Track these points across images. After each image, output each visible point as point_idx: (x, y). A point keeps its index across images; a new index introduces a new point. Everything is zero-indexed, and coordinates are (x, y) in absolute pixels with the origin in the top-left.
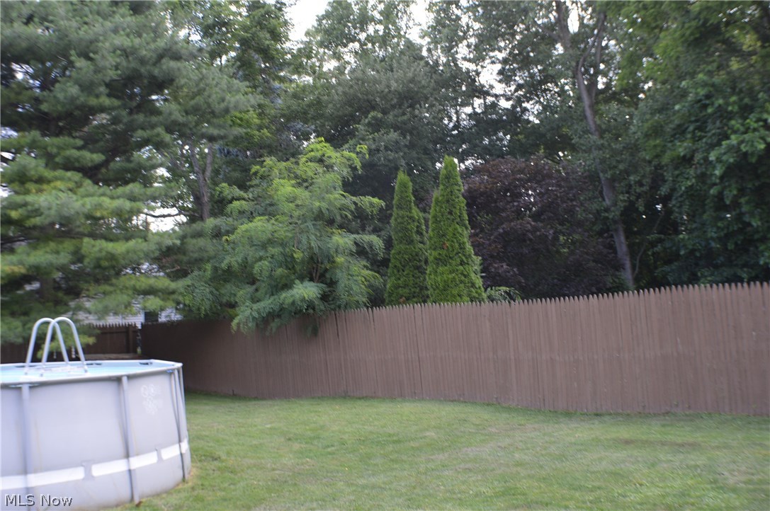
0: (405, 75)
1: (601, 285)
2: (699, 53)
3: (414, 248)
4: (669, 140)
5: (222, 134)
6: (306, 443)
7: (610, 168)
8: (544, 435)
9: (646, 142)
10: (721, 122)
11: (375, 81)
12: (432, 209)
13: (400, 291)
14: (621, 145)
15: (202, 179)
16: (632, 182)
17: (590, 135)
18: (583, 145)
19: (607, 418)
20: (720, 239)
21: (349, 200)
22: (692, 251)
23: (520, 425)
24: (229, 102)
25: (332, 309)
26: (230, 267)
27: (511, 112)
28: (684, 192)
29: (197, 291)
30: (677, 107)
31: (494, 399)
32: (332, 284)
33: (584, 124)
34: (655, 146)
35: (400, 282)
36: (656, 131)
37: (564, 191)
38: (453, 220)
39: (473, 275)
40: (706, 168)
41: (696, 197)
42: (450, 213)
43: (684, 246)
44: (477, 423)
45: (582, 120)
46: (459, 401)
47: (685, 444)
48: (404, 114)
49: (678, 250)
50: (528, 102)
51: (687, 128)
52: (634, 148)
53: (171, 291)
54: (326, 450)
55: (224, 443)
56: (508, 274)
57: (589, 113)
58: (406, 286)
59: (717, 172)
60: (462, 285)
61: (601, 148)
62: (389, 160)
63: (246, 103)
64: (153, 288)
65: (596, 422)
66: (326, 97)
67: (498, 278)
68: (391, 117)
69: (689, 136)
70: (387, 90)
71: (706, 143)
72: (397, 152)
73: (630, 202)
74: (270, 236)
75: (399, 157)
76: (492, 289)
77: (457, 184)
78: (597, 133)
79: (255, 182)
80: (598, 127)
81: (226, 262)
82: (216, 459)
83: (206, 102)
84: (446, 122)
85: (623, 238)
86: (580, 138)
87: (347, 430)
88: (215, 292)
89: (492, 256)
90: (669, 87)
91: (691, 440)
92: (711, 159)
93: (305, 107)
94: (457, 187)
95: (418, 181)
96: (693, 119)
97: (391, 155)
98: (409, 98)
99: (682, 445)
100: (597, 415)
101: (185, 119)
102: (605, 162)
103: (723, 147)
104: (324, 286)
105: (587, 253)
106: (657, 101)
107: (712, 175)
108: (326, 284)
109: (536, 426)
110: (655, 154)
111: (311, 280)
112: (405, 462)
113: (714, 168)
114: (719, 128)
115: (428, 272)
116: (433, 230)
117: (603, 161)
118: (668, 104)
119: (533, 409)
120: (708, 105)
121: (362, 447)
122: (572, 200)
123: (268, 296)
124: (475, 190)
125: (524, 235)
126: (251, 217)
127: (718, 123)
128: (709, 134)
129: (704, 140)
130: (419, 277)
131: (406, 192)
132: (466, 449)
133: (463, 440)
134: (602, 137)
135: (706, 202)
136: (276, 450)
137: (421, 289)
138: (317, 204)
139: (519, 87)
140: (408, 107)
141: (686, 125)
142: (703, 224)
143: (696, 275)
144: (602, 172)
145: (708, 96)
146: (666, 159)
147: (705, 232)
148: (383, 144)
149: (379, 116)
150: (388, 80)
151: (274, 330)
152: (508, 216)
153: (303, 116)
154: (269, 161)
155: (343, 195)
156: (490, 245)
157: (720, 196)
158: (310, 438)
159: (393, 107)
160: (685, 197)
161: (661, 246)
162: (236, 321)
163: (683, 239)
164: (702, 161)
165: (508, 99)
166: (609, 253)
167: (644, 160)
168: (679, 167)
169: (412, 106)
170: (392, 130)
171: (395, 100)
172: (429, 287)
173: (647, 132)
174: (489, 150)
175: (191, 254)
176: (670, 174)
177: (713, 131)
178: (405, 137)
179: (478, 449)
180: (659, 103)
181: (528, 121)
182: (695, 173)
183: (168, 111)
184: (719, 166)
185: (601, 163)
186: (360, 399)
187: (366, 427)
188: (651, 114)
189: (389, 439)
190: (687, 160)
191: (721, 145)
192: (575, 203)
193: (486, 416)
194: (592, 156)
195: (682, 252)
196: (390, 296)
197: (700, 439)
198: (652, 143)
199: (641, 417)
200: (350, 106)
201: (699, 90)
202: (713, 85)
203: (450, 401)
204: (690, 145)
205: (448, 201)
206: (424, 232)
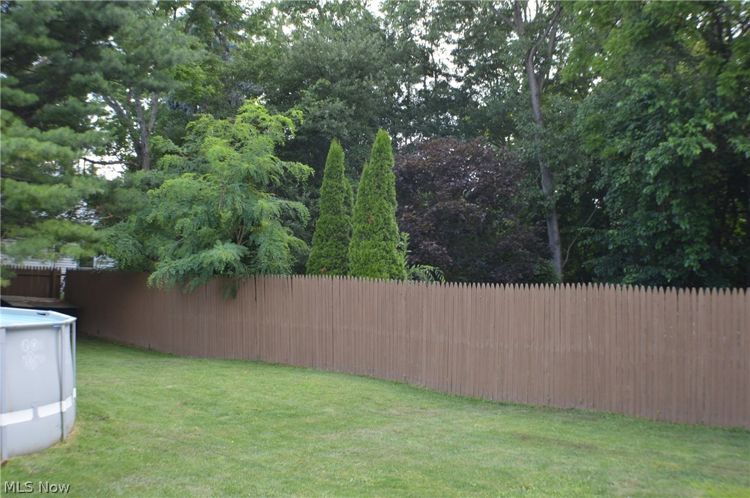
0: (357, 46)
1: (528, 272)
2: (646, 53)
3: (341, 219)
4: (609, 136)
5: (162, 86)
6: (201, 409)
7: (550, 158)
8: (443, 422)
9: (587, 135)
10: (661, 123)
11: (327, 48)
12: (361, 181)
13: (322, 261)
14: (563, 137)
15: (144, 129)
16: (570, 174)
17: (534, 124)
18: (526, 132)
19: (510, 409)
20: (648, 238)
21: (280, 164)
22: (620, 248)
23: (422, 409)
24: (173, 54)
25: (253, 273)
26: (155, 220)
27: (460, 93)
28: (618, 189)
29: (120, 241)
30: (619, 104)
31: (403, 379)
32: (254, 247)
33: (529, 112)
34: (595, 141)
35: (323, 252)
36: (598, 126)
37: (501, 176)
38: (380, 195)
39: (395, 252)
40: (642, 167)
41: (629, 195)
42: (379, 187)
43: (613, 241)
44: (380, 402)
45: (527, 108)
46: (367, 377)
47: (582, 445)
48: (352, 84)
49: (608, 244)
50: (478, 85)
51: (627, 126)
52: (574, 141)
53: (93, 239)
54: (219, 419)
55: (118, 401)
56: (436, 252)
57: (535, 101)
58: (328, 256)
59: (652, 172)
60: (382, 261)
61: (542, 137)
62: (332, 129)
63: (190, 57)
64: (75, 235)
65: (500, 412)
66: (276, 60)
67: (426, 256)
68: (338, 86)
69: (629, 134)
70: (337, 59)
71: (644, 142)
72: (341, 122)
73: (567, 192)
74: (196, 194)
75: (342, 127)
76: (416, 267)
77: (388, 159)
78: (541, 122)
79: (190, 137)
80: (543, 116)
81: (152, 215)
82: (104, 419)
83: (149, 52)
84: (396, 96)
85: (555, 228)
86: (524, 125)
87: (247, 399)
88: (139, 245)
89: (423, 233)
90: (615, 84)
91: (589, 442)
92: (646, 159)
93: (255, 68)
94: (388, 162)
95: (360, 152)
96: (635, 117)
97: (335, 124)
98: (359, 69)
99: (578, 447)
100: (502, 404)
101: (125, 67)
102: (545, 151)
103: (660, 148)
104: (246, 248)
105: (516, 239)
106: (602, 97)
107: (647, 175)
108: (248, 247)
109: (438, 411)
110: (593, 148)
111: (235, 241)
112: (295, 439)
113: (649, 167)
114: (658, 130)
115: (350, 244)
116: (360, 203)
117: (544, 150)
118: (612, 101)
119: (440, 392)
120: (650, 105)
121: (256, 419)
122: (508, 186)
123: (188, 254)
124: (413, 167)
125: (457, 215)
126: (181, 171)
127: (658, 124)
128: (648, 135)
129: (642, 140)
130: (342, 249)
131: (338, 162)
132: (360, 430)
133: (360, 420)
134: (545, 127)
135: (639, 201)
136: (167, 415)
137: (343, 261)
138: (245, 165)
139: (471, 69)
140: (356, 78)
141: (628, 123)
142: (634, 222)
143: (621, 270)
144: (542, 161)
145: (650, 97)
146: (604, 154)
147: (634, 229)
148: (327, 111)
149: (327, 84)
150: (340, 48)
151: (192, 288)
152: (443, 195)
153: (252, 75)
154: (205, 118)
155: (272, 159)
156: (422, 222)
157: (652, 196)
158: (207, 404)
159: (342, 76)
160: (618, 193)
161: (591, 239)
162: (152, 276)
163: (612, 235)
164: (638, 160)
165: (459, 80)
166: (538, 241)
167: (583, 153)
168: (615, 164)
169: (361, 77)
170: (338, 99)
171: (344, 70)
172: (350, 259)
173: (588, 126)
174: (434, 128)
175: (120, 204)
176: (607, 170)
177: (653, 132)
178: (350, 107)
179: (372, 432)
180: (604, 99)
181: (476, 104)
182: (630, 171)
183: (108, 57)
184: (654, 166)
185: (541, 152)
186: (272, 365)
187: (267, 397)
188: (594, 108)
189: (287, 412)
190: (624, 157)
191: (659, 146)
192: (510, 189)
193: (391, 396)
194: (533, 144)
195: (611, 247)
196: (311, 265)
197: (598, 441)
198: (592, 137)
199: (544, 411)
200: (300, 71)
201: (642, 90)
202: (657, 86)
203: (359, 376)
204: (629, 142)
205: (377, 175)
206: (352, 204)
